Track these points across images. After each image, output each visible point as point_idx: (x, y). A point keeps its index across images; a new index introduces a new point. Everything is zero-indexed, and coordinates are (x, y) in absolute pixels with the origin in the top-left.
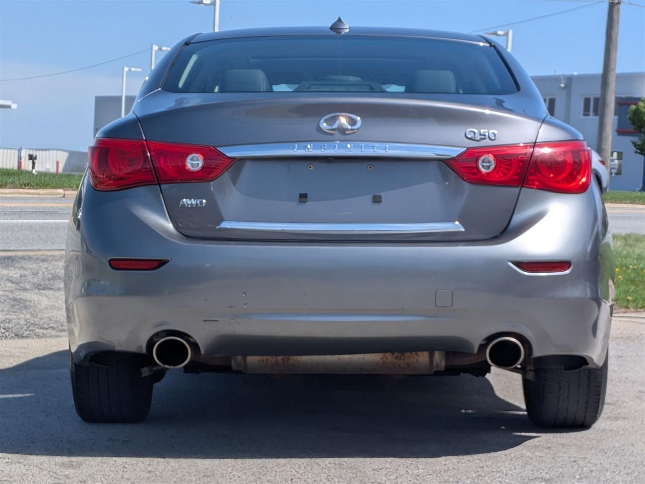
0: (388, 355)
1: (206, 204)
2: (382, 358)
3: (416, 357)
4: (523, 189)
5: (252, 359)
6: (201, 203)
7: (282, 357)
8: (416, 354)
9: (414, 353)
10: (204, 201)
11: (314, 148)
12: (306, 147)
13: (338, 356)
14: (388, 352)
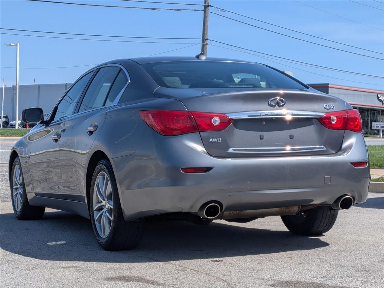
0: (283, 208)
1: (222, 141)
2: (280, 209)
3: (293, 207)
4: (346, 131)
6: (219, 140)
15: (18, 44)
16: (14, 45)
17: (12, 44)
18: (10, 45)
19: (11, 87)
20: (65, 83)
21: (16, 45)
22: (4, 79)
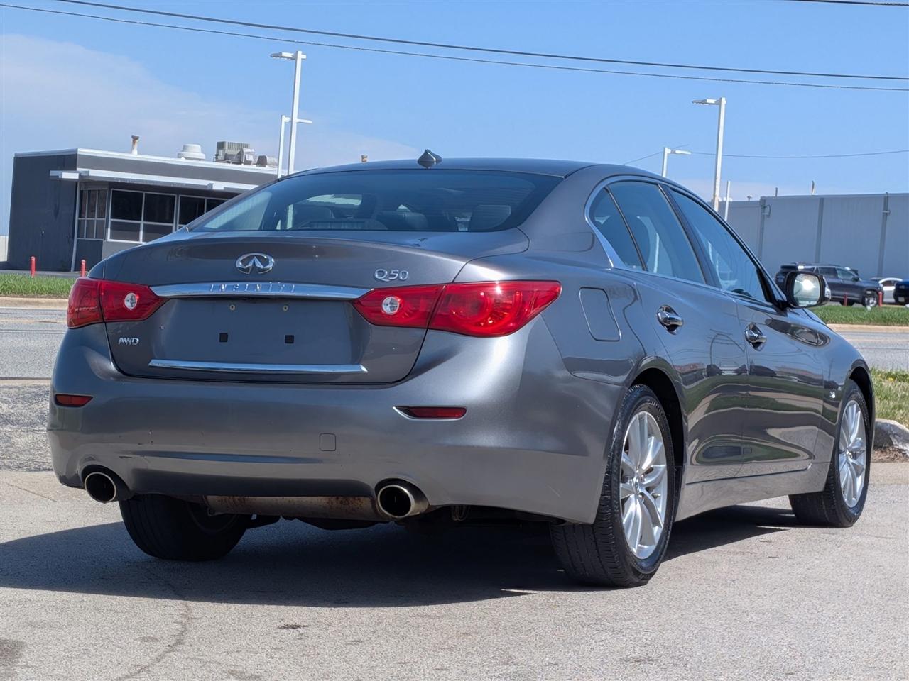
0: (333, 499)
1: (139, 342)
2: (328, 503)
3: (358, 502)
4: (430, 332)
5: (212, 499)
6: (135, 341)
7: (238, 497)
8: (359, 499)
9: (357, 498)
10: (138, 340)
11: (227, 288)
12: (220, 287)
13: (288, 498)
14: (333, 496)
15: (723, 100)
16: (713, 101)
17: (709, 101)
18: (704, 102)
19: (759, 199)
20: (885, 192)
21: (719, 103)
22: (729, 182)
